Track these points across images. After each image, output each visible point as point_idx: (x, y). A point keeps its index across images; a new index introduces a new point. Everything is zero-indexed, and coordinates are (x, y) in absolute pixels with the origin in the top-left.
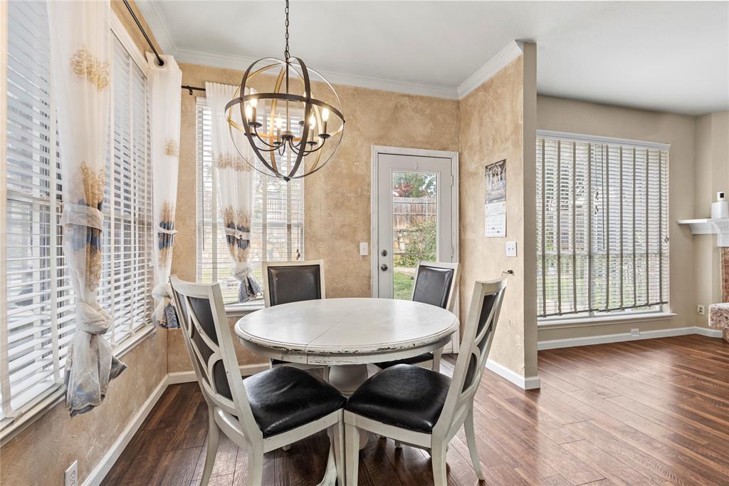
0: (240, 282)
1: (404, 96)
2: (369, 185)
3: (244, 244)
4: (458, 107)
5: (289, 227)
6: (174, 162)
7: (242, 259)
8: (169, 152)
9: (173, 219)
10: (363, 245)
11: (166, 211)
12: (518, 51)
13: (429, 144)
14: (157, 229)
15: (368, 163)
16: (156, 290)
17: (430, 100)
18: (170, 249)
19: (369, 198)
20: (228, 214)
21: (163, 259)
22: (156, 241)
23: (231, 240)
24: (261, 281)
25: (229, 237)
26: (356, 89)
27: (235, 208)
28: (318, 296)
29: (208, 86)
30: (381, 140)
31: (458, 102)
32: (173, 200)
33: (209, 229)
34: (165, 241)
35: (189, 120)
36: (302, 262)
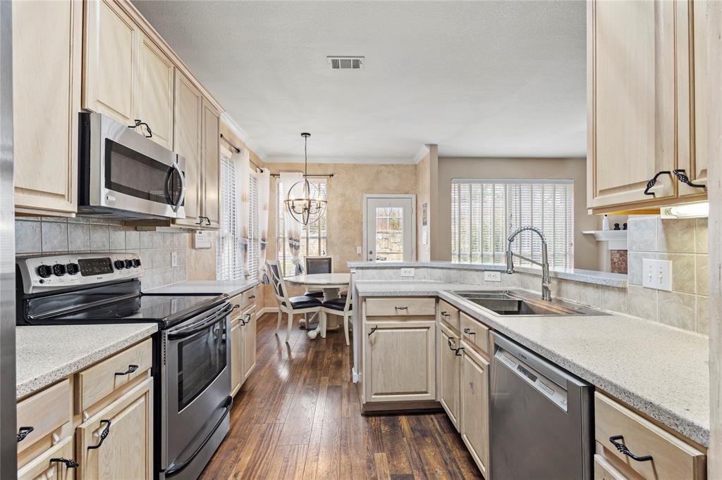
0: (295, 266)
1: (382, 165)
2: (362, 216)
3: (297, 248)
4: (416, 168)
5: (320, 239)
6: (267, 212)
7: (296, 255)
8: (265, 209)
9: (266, 237)
10: (359, 248)
11: (263, 234)
12: (427, 150)
13: (397, 191)
14: (260, 242)
15: (361, 204)
16: (260, 267)
17: (398, 166)
18: (265, 251)
19: (362, 223)
20: (290, 233)
21: (263, 255)
22: (260, 246)
23: (291, 245)
24: (304, 265)
25: (290, 244)
26: (355, 165)
27: (293, 230)
28: (330, 272)
29: (281, 174)
30: (369, 190)
31: (416, 165)
32: (266, 229)
33: (281, 240)
34: (263, 246)
35: (273, 190)
36: (325, 256)
